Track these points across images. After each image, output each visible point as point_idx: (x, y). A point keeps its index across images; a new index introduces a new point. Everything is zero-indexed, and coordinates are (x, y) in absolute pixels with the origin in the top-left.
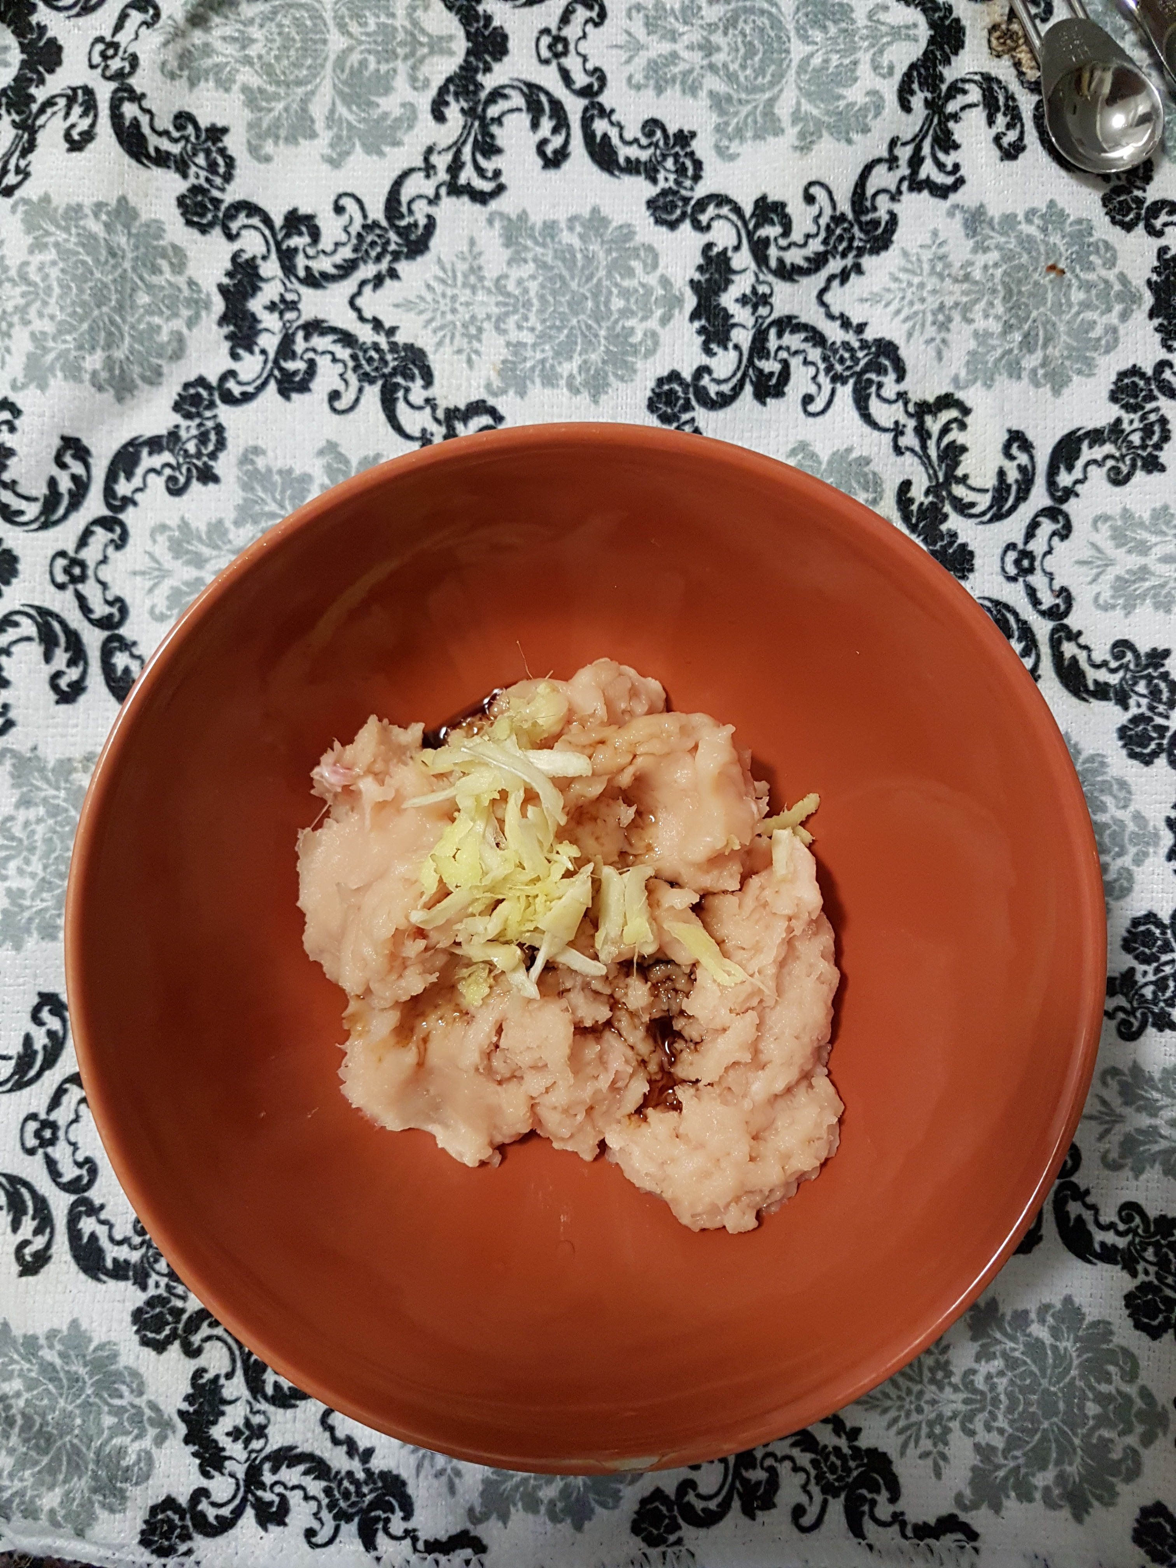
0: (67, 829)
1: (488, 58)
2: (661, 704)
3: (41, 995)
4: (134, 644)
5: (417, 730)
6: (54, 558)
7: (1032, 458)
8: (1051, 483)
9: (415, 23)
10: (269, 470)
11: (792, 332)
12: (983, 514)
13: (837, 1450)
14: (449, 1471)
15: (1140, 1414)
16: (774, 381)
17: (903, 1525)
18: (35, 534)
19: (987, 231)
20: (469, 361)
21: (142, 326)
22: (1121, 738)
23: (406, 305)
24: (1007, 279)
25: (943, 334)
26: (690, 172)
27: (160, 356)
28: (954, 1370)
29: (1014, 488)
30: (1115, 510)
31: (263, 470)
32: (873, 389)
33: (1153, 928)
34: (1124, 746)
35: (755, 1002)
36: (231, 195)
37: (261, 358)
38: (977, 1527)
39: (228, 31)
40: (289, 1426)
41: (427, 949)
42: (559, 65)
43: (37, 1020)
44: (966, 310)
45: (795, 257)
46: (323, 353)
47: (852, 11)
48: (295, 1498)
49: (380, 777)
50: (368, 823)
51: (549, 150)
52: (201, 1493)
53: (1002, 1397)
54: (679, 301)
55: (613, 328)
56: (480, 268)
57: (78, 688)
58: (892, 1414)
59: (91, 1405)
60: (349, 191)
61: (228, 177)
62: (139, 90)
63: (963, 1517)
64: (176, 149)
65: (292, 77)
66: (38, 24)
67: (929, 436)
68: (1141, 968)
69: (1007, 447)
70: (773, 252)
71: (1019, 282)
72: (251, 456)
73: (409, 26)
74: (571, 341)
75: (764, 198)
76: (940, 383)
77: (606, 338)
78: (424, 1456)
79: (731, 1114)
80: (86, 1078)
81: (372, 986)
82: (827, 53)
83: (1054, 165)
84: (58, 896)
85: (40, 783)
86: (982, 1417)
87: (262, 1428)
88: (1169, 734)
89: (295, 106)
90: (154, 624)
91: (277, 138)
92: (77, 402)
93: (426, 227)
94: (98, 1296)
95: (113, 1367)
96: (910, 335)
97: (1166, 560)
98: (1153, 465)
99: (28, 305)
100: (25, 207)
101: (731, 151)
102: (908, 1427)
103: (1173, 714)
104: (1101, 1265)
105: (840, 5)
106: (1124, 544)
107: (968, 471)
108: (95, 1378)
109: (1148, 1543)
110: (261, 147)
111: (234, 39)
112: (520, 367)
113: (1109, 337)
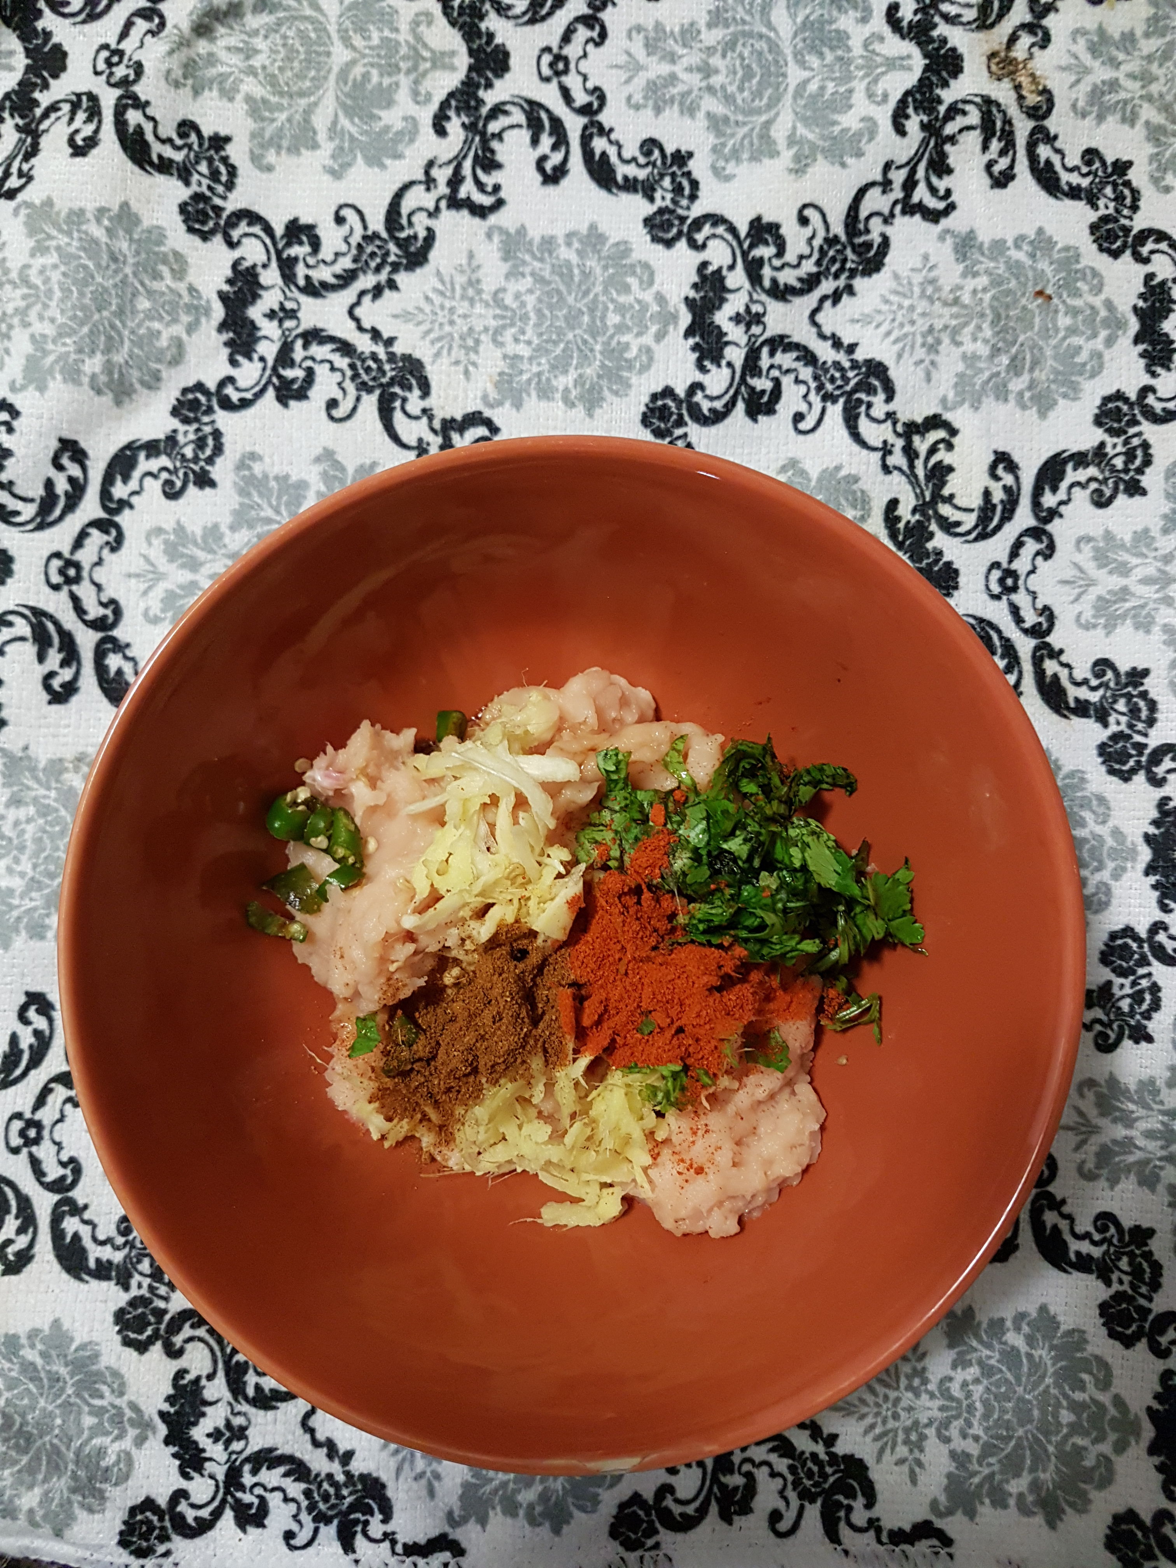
0: (57, 829)
1: (490, 75)
2: (651, 713)
3: (28, 994)
4: (128, 645)
5: (409, 735)
6: (49, 559)
7: (1017, 478)
8: (1036, 504)
9: (418, 38)
10: (266, 476)
11: (784, 351)
12: (969, 533)
13: (814, 1456)
14: (428, 1474)
15: (1113, 1420)
16: (765, 399)
17: (879, 1530)
18: (31, 535)
19: (977, 256)
20: (466, 372)
21: (142, 331)
22: (1101, 755)
23: (405, 316)
24: (996, 304)
25: (933, 356)
26: (687, 192)
27: (159, 361)
28: (931, 1377)
29: (999, 508)
30: (1097, 532)
31: (260, 476)
32: (863, 409)
33: (1130, 941)
34: (1104, 763)
36: (233, 203)
37: (260, 365)
38: (951, 1533)
39: (233, 41)
40: (269, 1428)
41: (416, 953)
42: (559, 83)
43: (23, 1018)
44: (955, 332)
45: (788, 277)
46: (322, 361)
47: (848, 38)
48: (274, 1500)
49: (373, 782)
51: (548, 166)
52: (180, 1495)
53: (978, 1405)
54: (674, 318)
55: (609, 344)
56: (478, 281)
57: (70, 689)
58: (869, 1420)
59: (70, 1404)
60: (350, 202)
61: (230, 186)
62: (143, 98)
63: (939, 1523)
64: (178, 157)
65: (295, 89)
66: (43, 30)
67: (917, 457)
68: (1119, 981)
69: (993, 468)
70: (767, 272)
71: (1007, 307)
72: (247, 462)
73: (412, 41)
74: (567, 354)
75: (759, 219)
76: (928, 404)
77: (601, 353)
78: (404, 1460)
79: (715, 1120)
80: (76, 1077)
81: (360, 988)
82: (823, 80)
83: (1043, 194)
84: (48, 895)
85: (31, 783)
86: (957, 1424)
87: (243, 1429)
88: (1147, 752)
89: (298, 117)
90: (149, 628)
91: (279, 147)
92: (75, 405)
93: (426, 239)
94: (80, 1296)
95: (94, 1367)
96: (900, 356)
97: (1146, 581)
98: (1135, 489)
99: (28, 307)
100: (28, 211)
101: (727, 172)
102: (885, 1434)
103: (1152, 732)
104: (1076, 1275)
105: (837, 31)
106: (1106, 565)
107: (954, 491)
108: (76, 1378)
109: (1120, 1550)
110: (263, 156)
111: (239, 50)
112: (517, 379)
113: (1094, 362)
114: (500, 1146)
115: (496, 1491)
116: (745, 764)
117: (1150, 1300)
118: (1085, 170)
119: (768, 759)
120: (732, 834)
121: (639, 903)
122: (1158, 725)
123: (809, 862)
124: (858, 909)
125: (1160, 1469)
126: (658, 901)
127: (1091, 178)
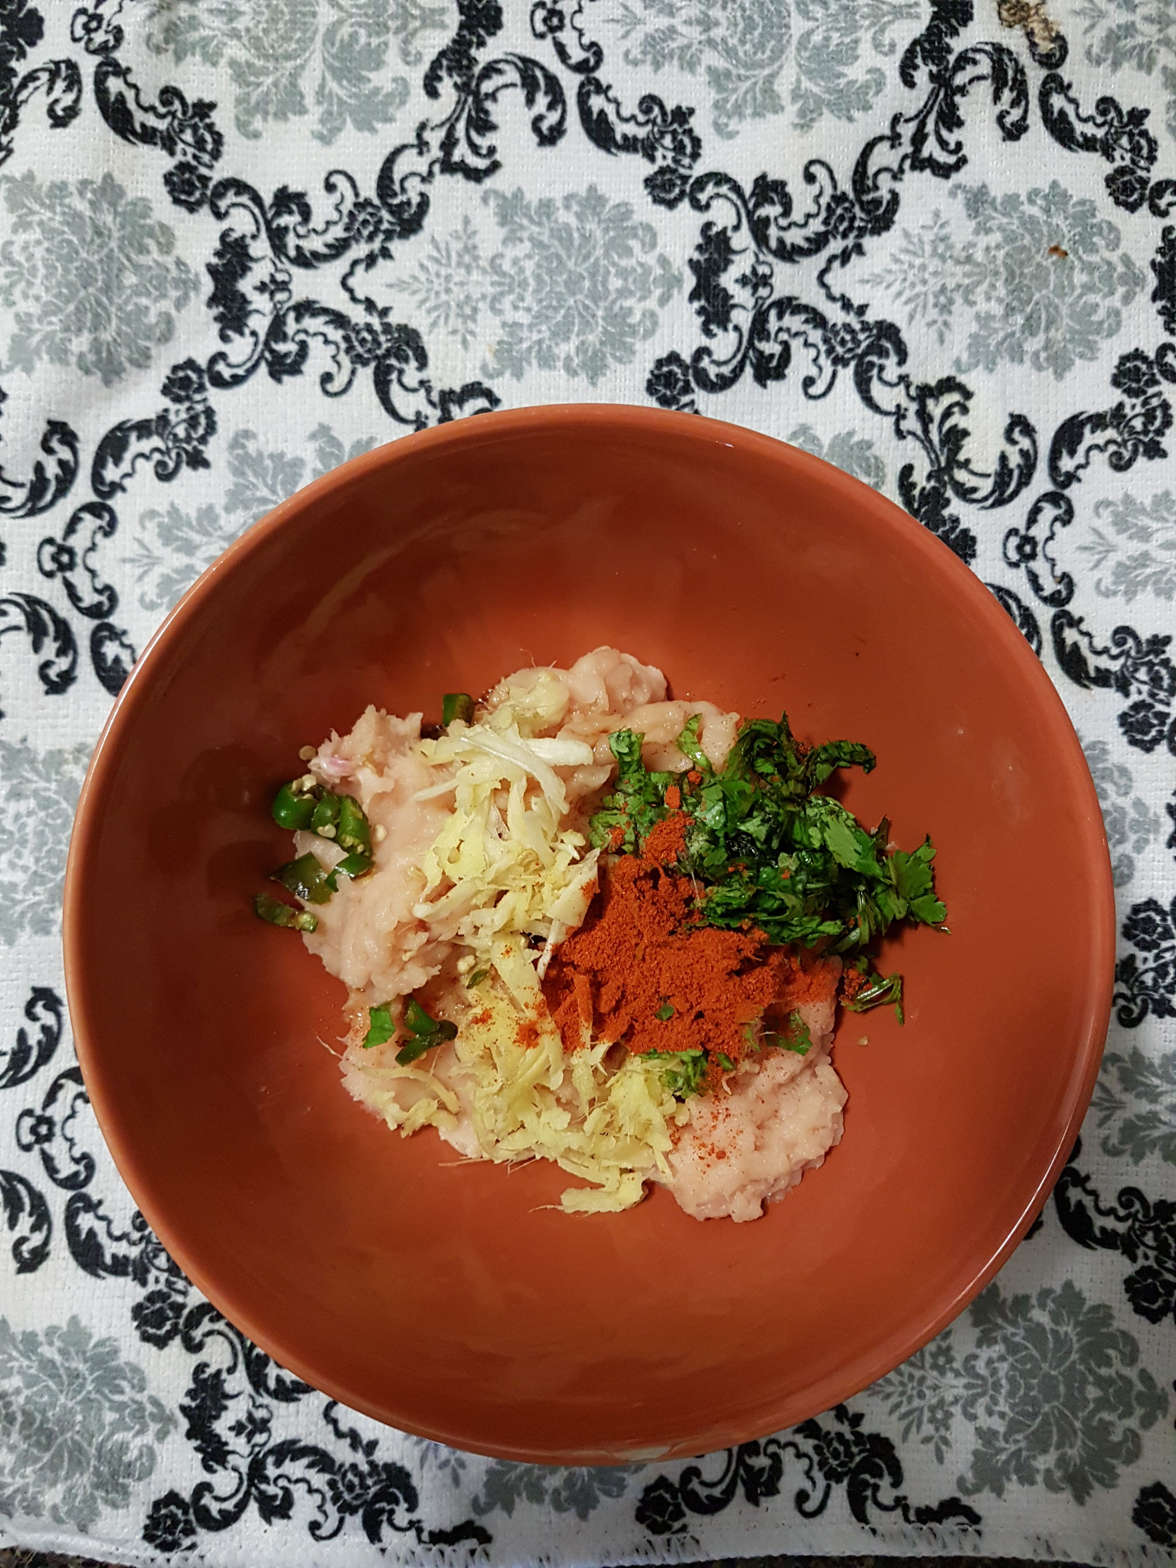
0: (59, 821)
1: (482, 32)
2: (662, 693)
3: (35, 990)
4: (124, 633)
5: (415, 720)
6: (41, 545)
7: (1034, 442)
8: (1054, 468)
10: (260, 455)
11: (793, 313)
12: (986, 499)
13: (840, 1436)
14: (453, 1462)
15: (1140, 1397)
16: (774, 363)
17: (906, 1509)
18: (22, 521)
19: (990, 212)
20: (464, 342)
21: (129, 308)
22: (1122, 725)
23: (400, 285)
24: (1009, 261)
25: (945, 317)
26: (689, 150)
27: (148, 338)
28: (955, 1355)
29: (1016, 473)
30: (1117, 496)
31: (254, 454)
32: (875, 372)
33: (1153, 915)
34: (1125, 733)
36: (219, 172)
37: (252, 340)
38: (978, 1509)
39: (214, 3)
40: (292, 1419)
41: (429, 942)
42: (554, 38)
43: (30, 1014)
44: (968, 291)
45: (795, 237)
46: (315, 334)
48: (299, 1492)
49: (380, 769)
51: (545, 126)
52: (203, 1488)
53: (1004, 1382)
54: (678, 281)
55: (611, 309)
56: (475, 247)
57: (67, 679)
58: (894, 1399)
59: (91, 1400)
60: (340, 168)
61: (216, 154)
62: (124, 64)
63: (966, 1501)
64: (162, 125)
65: (280, 51)
67: (931, 420)
68: (1141, 954)
69: (1009, 432)
70: (773, 232)
71: (1021, 264)
72: (241, 440)
74: (568, 321)
75: (763, 177)
76: (942, 367)
77: (604, 319)
78: (428, 1448)
79: (736, 1104)
80: (85, 1073)
81: (373, 979)
82: (827, 30)
83: (1057, 146)
84: (51, 889)
85: (30, 775)
86: (983, 1401)
87: (265, 1422)
88: (1170, 721)
89: (284, 80)
90: (146, 613)
91: (266, 113)
92: (63, 385)
93: (419, 205)
94: (98, 1293)
95: (113, 1363)
96: (911, 317)
97: (1167, 546)
98: (1155, 451)
99: (12, 285)
100: (8, 186)
101: (730, 128)
102: (909, 1413)
103: (1174, 701)
104: (1101, 1251)
106: (1125, 530)
107: (970, 456)
108: (96, 1374)
109: (1148, 1523)
110: (249, 123)
111: (221, 12)
112: (517, 348)
113: (1112, 320)
114: (518, 1134)
115: (520, 1478)
116: (759, 744)
118: (1099, 120)
119: (783, 737)
120: (749, 815)
121: (655, 887)
123: (829, 842)
124: (879, 889)
126: (675, 885)
127: (1106, 128)
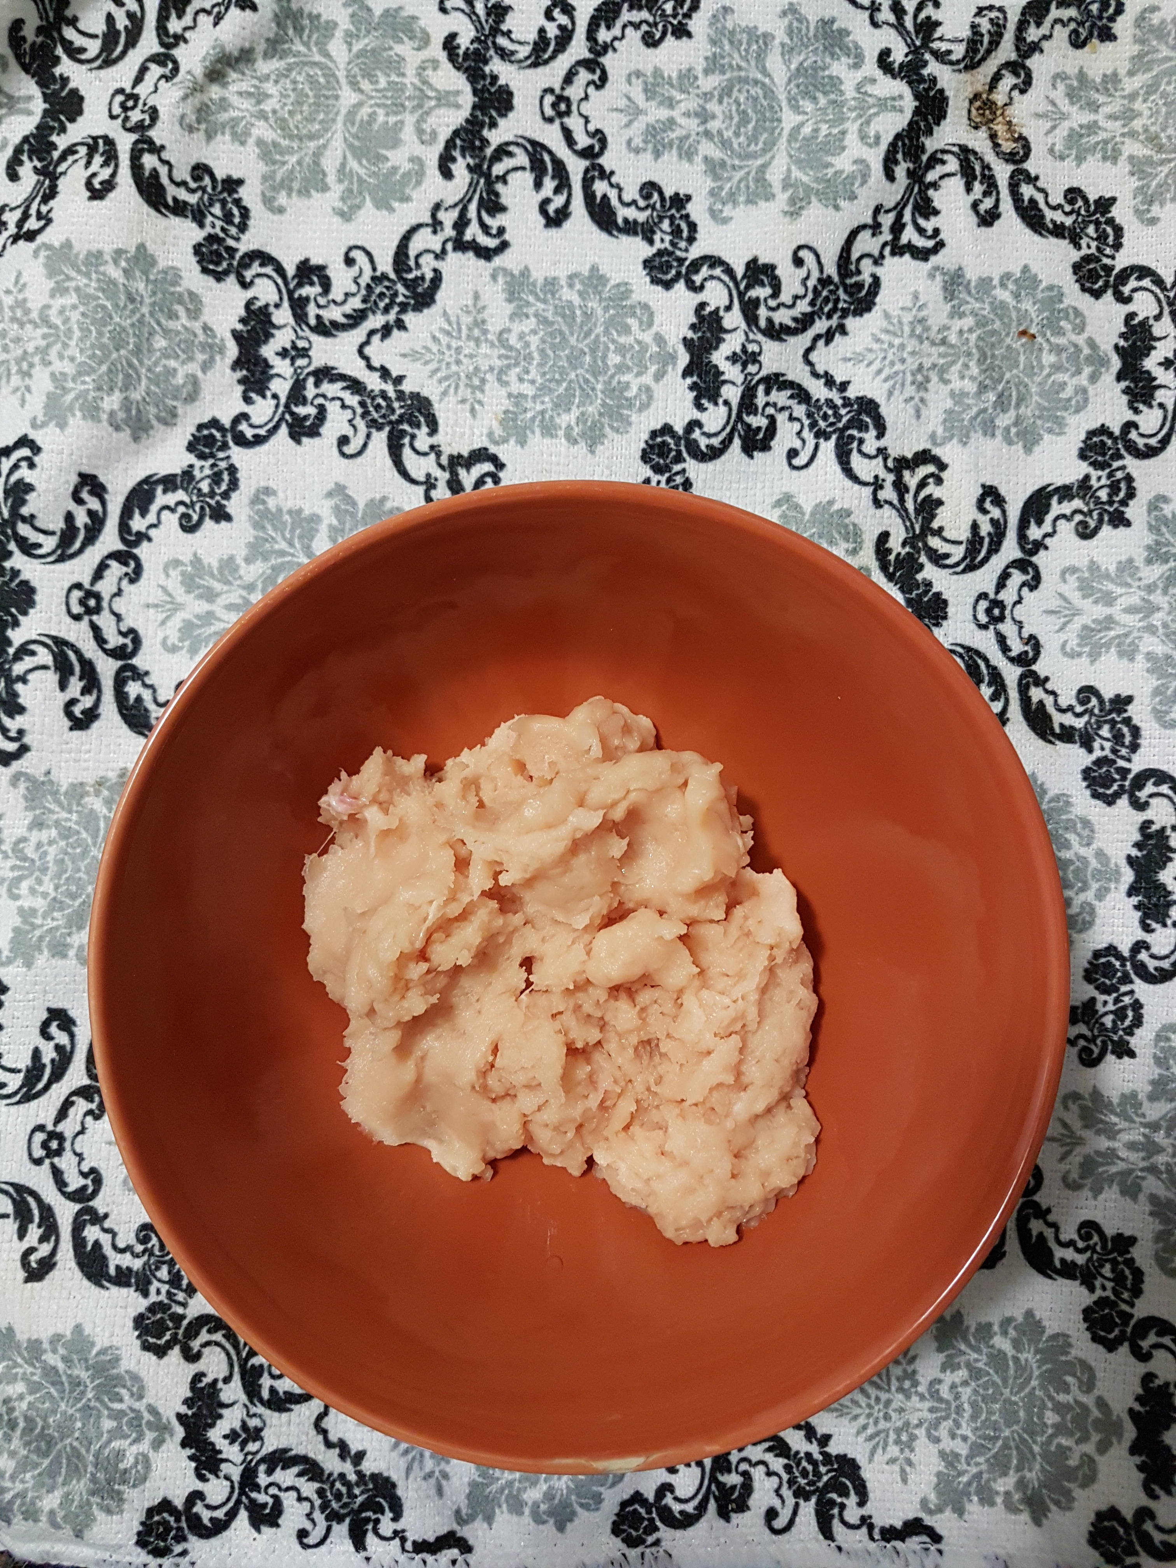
0: (78, 850)
1: (494, 114)
2: (651, 741)
3: (50, 1010)
4: (147, 673)
5: (419, 761)
6: (70, 590)
7: (1004, 512)
8: (1022, 537)
9: (425, 82)
10: (280, 510)
11: (779, 389)
12: (957, 564)
13: (809, 1456)
14: (437, 1474)
15: (1096, 1421)
16: (761, 435)
17: (871, 1527)
18: (52, 567)
19: (964, 295)
20: (473, 410)
21: (158, 369)
22: (1085, 779)
23: (412, 355)
24: (981, 343)
25: (922, 394)
26: (685, 234)
27: (175, 398)
28: (920, 1379)
29: (987, 540)
30: (1082, 562)
31: (274, 510)
32: (855, 445)
33: (1113, 960)
34: (1088, 787)
35: (738, 1027)
36: (246, 244)
37: (273, 402)
38: (941, 1529)
39: (244, 86)
40: (284, 1429)
41: (428, 972)
42: (562, 124)
43: (45, 1034)
44: (942, 371)
45: (783, 317)
46: (333, 399)
47: (841, 83)
48: (289, 1500)
49: (385, 807)
50: (372, 849)
51: (551, 209)
52: (196, 1496)
53: (966, 1406)
54: (673, 358)
55: (610, 383)
56: (484, 322)
57: (91, 716)
58: (862, 1421)
59: (90, 1408)
60: (359, 244)
61: (243, 227)
62: (158, 142)
63: (928, 1521)
64: (193, 199)
65: (305, 132)
66: (61, 75)
67: (907, 491)
68: (1102, 998)
69: (981, 501)
70: (763, 312)
71: (993, 345)
72: (262, 496)
73: (418, 84)
74: (569, 394)
75: (755, 260)
76: (918, 440)
77: (603, 392)
78: (414, 1459)
81: (376, 1005)
82: (817, 123)
83: (1028, 231)
84: (69, 915)
85: (53, 806)
86: (947, 1424)
87: (258, 1430)
88: (1130, 776)
89: (307, 159)
90: (168, 656)
91: (290, 189)
92: (94, 441)
93: (432, 280)
94: (101, 1303)
95: (114, 1371)
96: (890, 393)
97: (1130, 610)
98: (1119, 520)
99: (48, 346)
100: (48, 253)
101: (725, 214)
102: (877, 1434)
103: (1135, 757)
104: (1061, 1281)
105: (830, 77)
106: (1091, 595)
107: (943, 524)
108: (97, 1382)
109: (1103, 1546)
110: (274, 199)
111: (250, 95)
112: (521, 417)
113: (1079, 397)
115: (502, 1490)
117: (1132, 1305)
118: (1068, 208)
122: (1141, 750)
125: (1141, 1468)
127: (1074, 216)
